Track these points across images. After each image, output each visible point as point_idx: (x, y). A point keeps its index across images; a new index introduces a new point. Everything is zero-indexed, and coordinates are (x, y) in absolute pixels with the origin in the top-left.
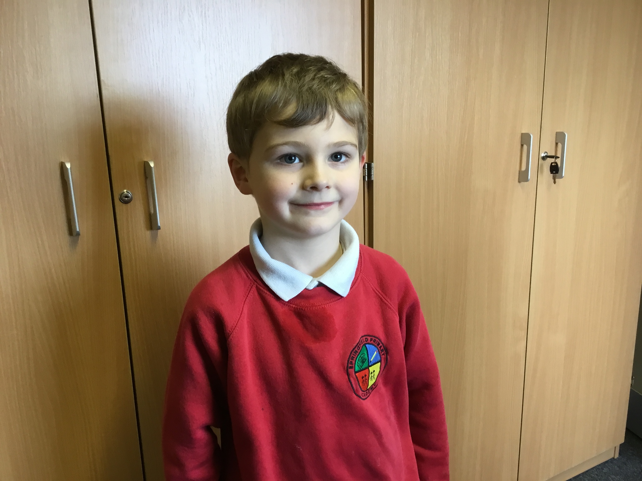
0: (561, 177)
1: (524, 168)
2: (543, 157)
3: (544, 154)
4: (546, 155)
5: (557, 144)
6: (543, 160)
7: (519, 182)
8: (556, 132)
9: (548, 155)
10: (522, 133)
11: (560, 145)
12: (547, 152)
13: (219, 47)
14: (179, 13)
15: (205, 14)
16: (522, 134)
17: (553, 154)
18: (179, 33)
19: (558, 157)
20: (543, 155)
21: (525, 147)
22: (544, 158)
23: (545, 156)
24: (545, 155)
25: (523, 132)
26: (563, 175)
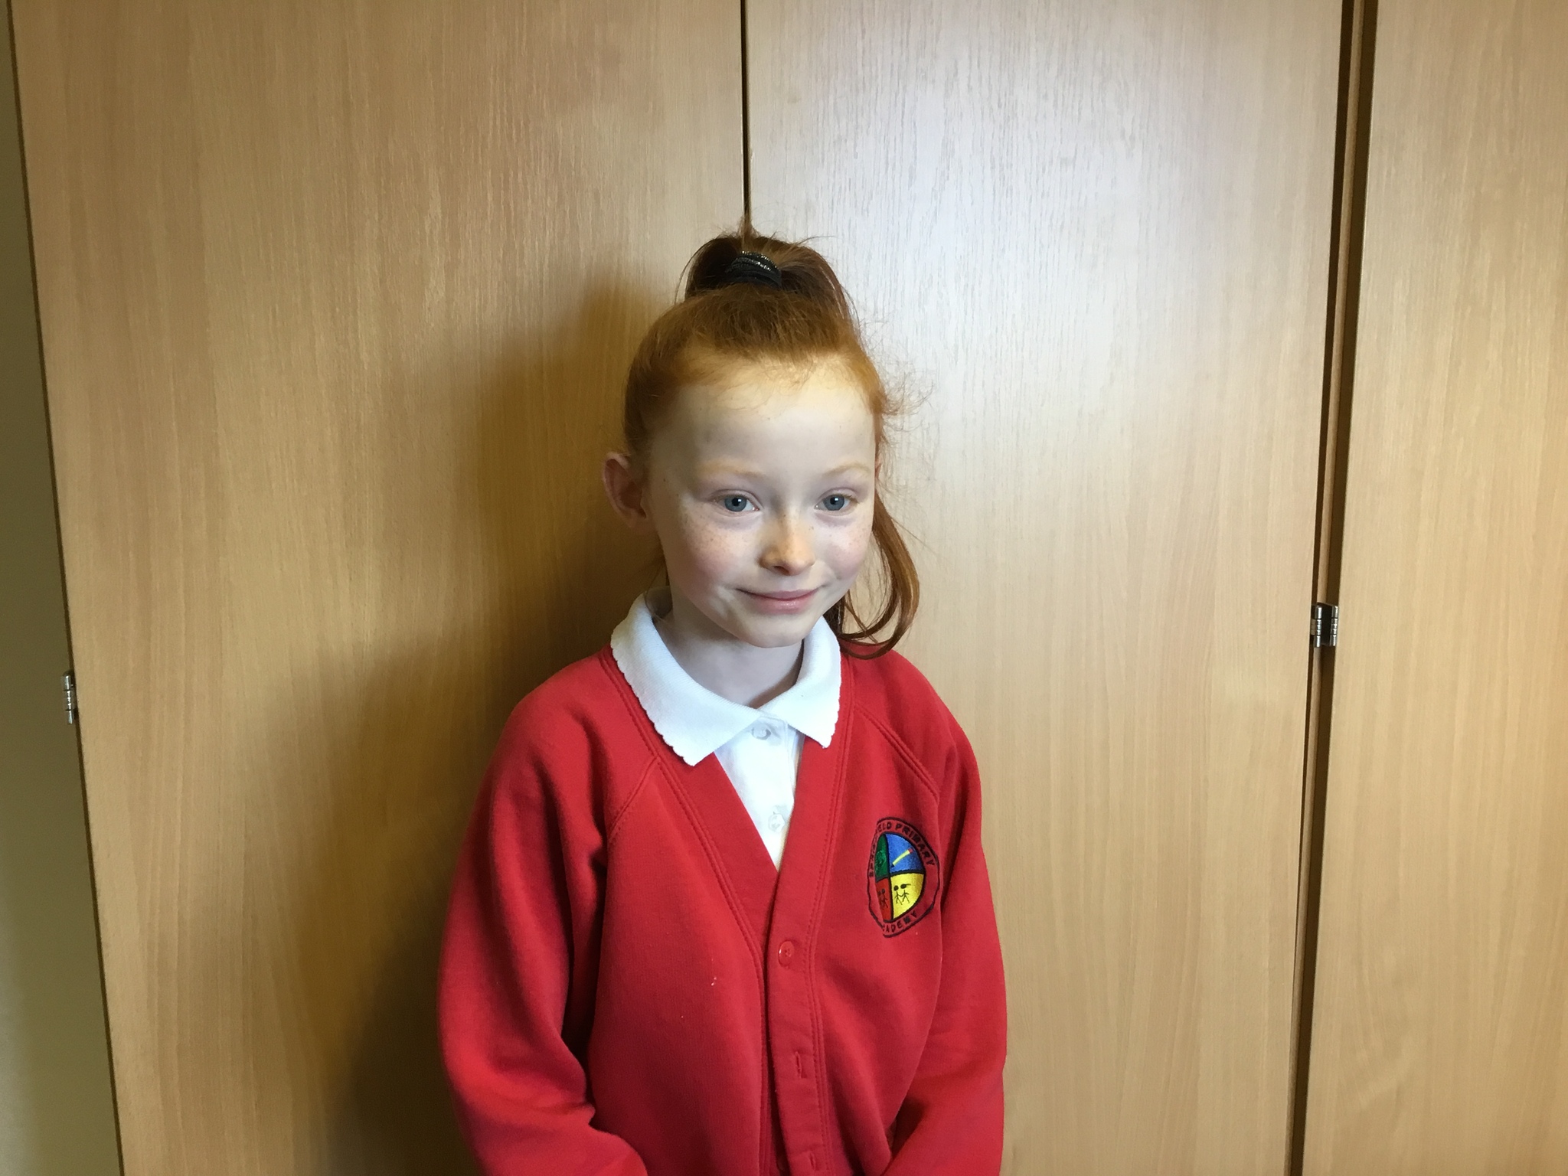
13: (996, 356)
14: (920, 292)
15: (973, 289)
18: (917, 330)
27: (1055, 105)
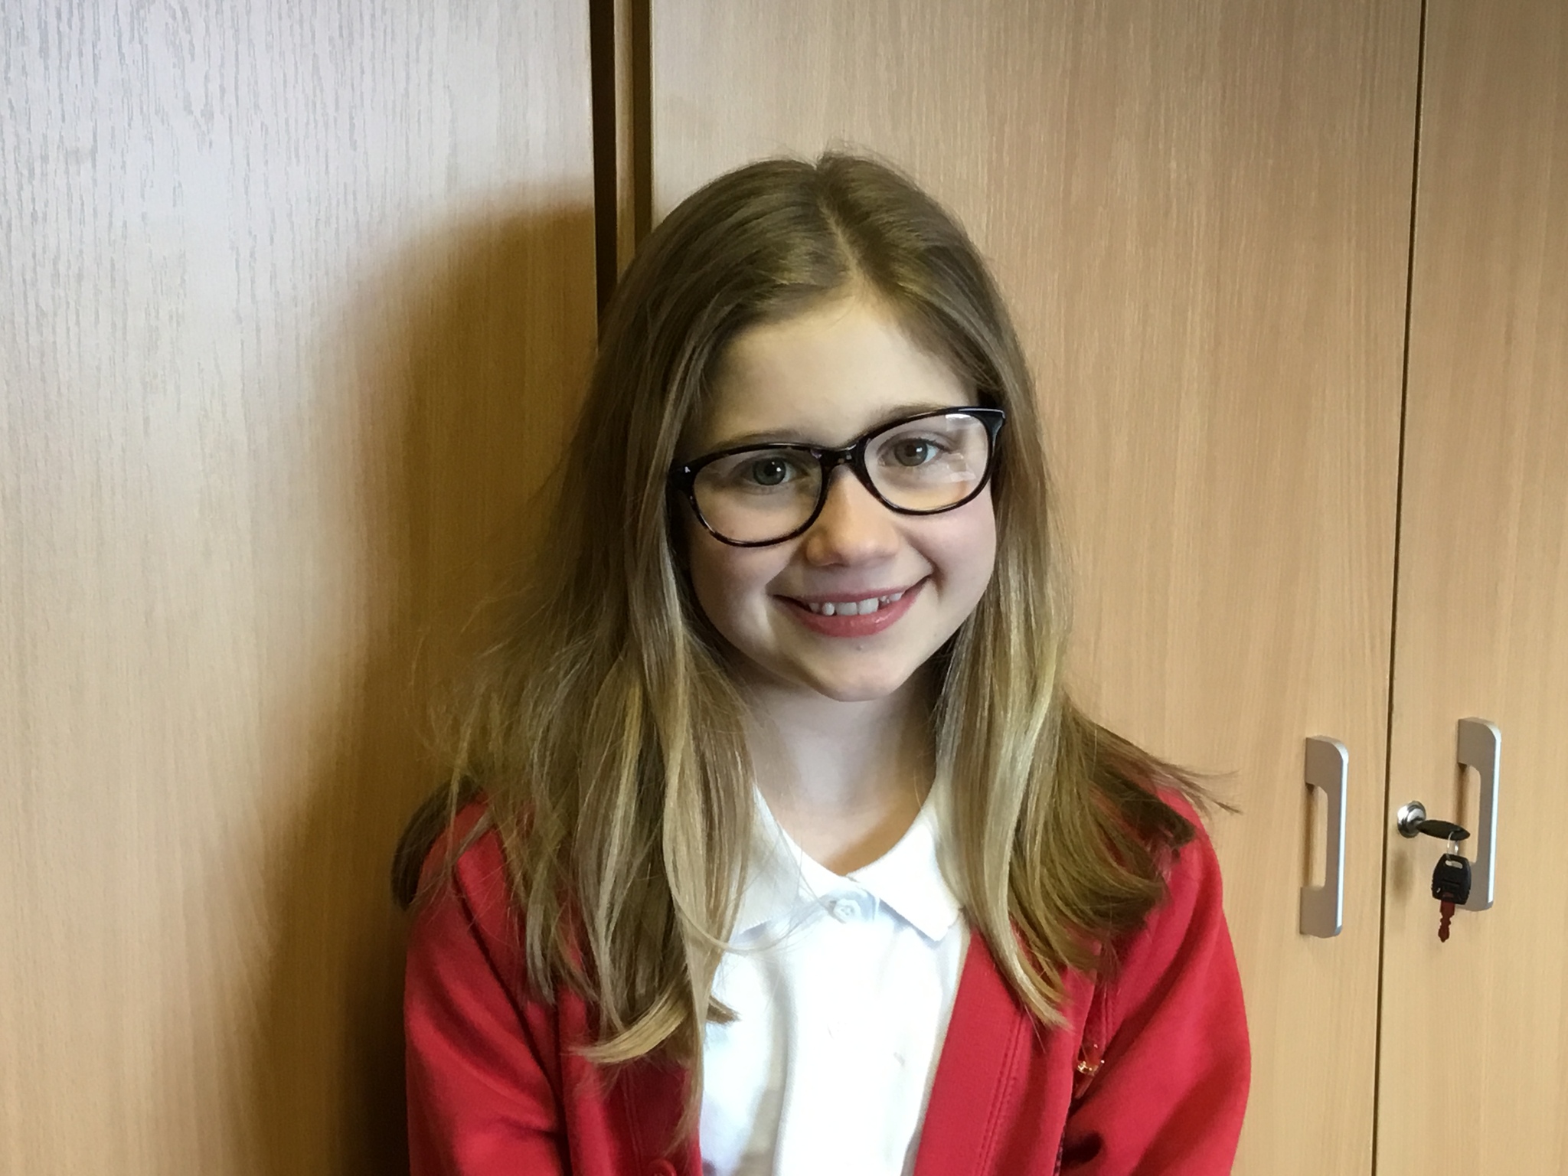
0: (1484, 905)
1: (1319, 879)
2: (1404, 821)
3: (1411, 809)
4: (1417, 819)
5: (1462, 768)
6: (1407, 836)
7: (1301, 932)
8: (1460, 722)
9: (1428, 818)
10: (1308, 740)
11: (1474, 776)
12: (1420, 806)
16: (1308, 742)
17: (1448, 816)
19: (1467, 835)
20: (1403, 814)
21: (1322, 796)
22: (1407, 829)
23: (1412, 822)
24: (1410, 817)
25: (1313, 733)
26: (1491, 899)
27: (44, 51)
